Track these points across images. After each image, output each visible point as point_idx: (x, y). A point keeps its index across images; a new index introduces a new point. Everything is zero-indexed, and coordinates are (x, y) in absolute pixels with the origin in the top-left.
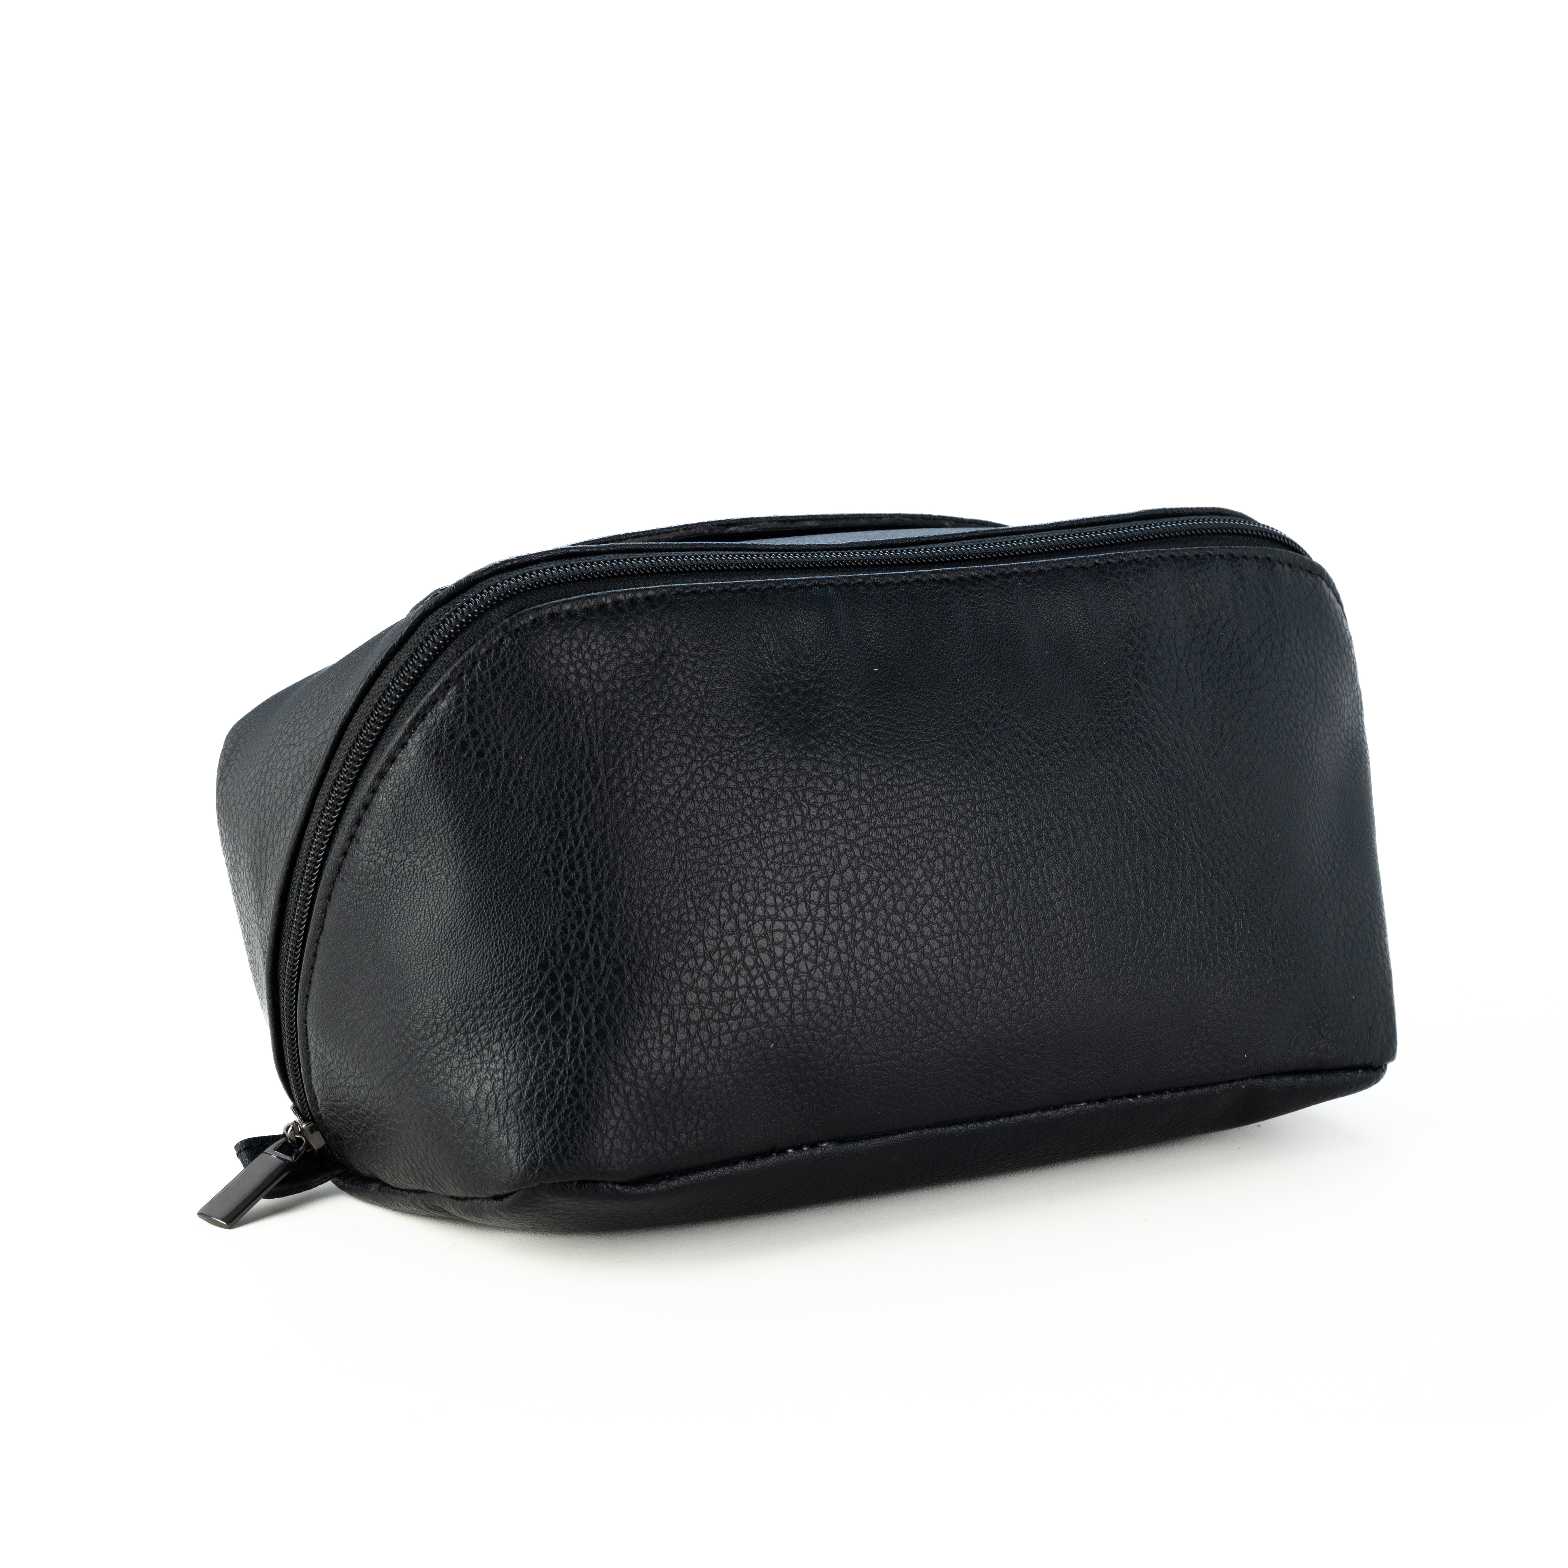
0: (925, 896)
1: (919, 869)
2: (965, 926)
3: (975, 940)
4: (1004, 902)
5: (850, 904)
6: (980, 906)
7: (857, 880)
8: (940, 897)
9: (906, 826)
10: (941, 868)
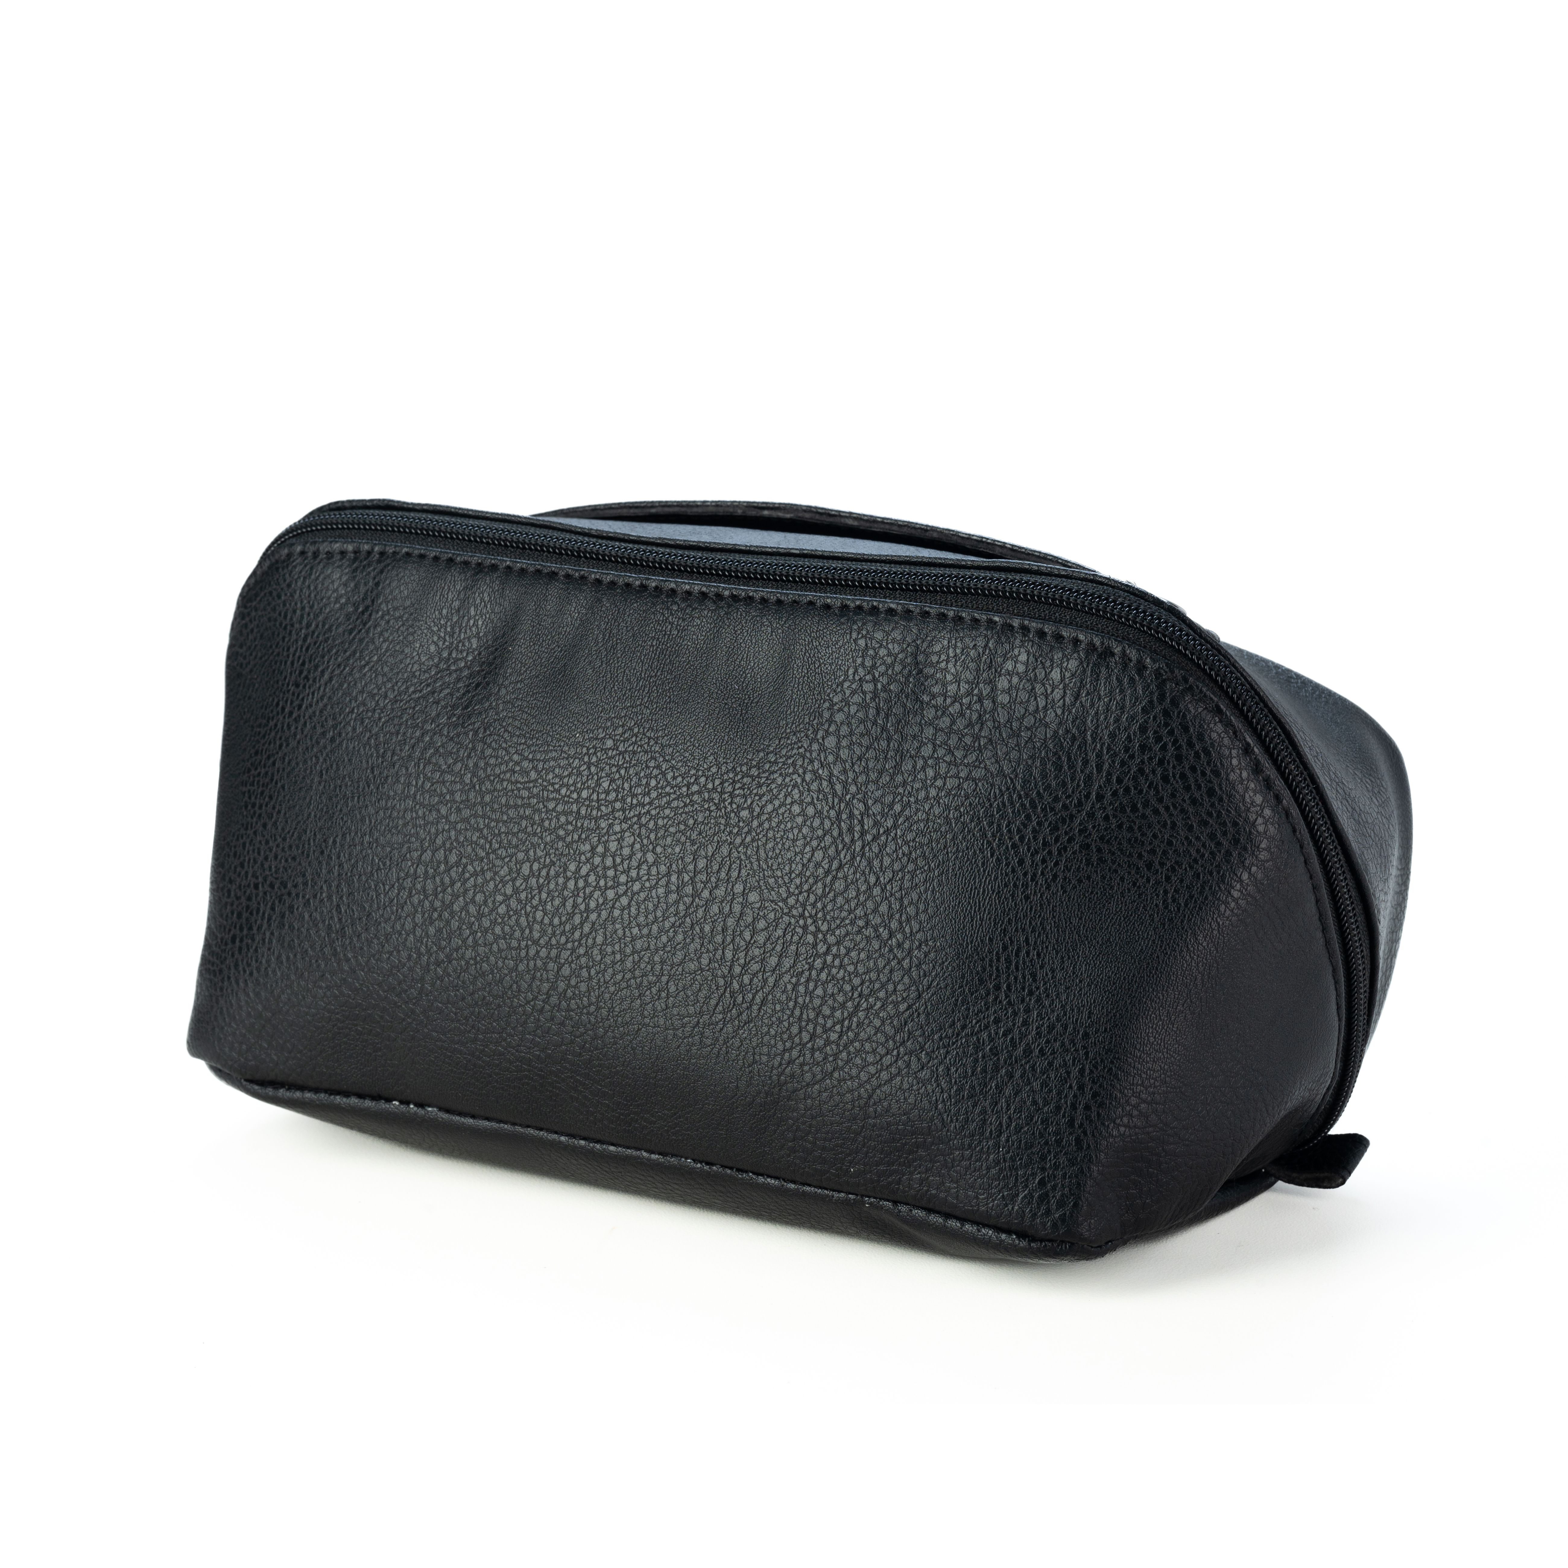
0: (505, 895)
1: (505, 868)
2: (536, 935)
3: (543, 953)
4: (582, 924)
5: (434, 882)
6: (556, 921)
7: (446, 862)
8: (519, 901)
9: (505, 822)
10: (527, 872)
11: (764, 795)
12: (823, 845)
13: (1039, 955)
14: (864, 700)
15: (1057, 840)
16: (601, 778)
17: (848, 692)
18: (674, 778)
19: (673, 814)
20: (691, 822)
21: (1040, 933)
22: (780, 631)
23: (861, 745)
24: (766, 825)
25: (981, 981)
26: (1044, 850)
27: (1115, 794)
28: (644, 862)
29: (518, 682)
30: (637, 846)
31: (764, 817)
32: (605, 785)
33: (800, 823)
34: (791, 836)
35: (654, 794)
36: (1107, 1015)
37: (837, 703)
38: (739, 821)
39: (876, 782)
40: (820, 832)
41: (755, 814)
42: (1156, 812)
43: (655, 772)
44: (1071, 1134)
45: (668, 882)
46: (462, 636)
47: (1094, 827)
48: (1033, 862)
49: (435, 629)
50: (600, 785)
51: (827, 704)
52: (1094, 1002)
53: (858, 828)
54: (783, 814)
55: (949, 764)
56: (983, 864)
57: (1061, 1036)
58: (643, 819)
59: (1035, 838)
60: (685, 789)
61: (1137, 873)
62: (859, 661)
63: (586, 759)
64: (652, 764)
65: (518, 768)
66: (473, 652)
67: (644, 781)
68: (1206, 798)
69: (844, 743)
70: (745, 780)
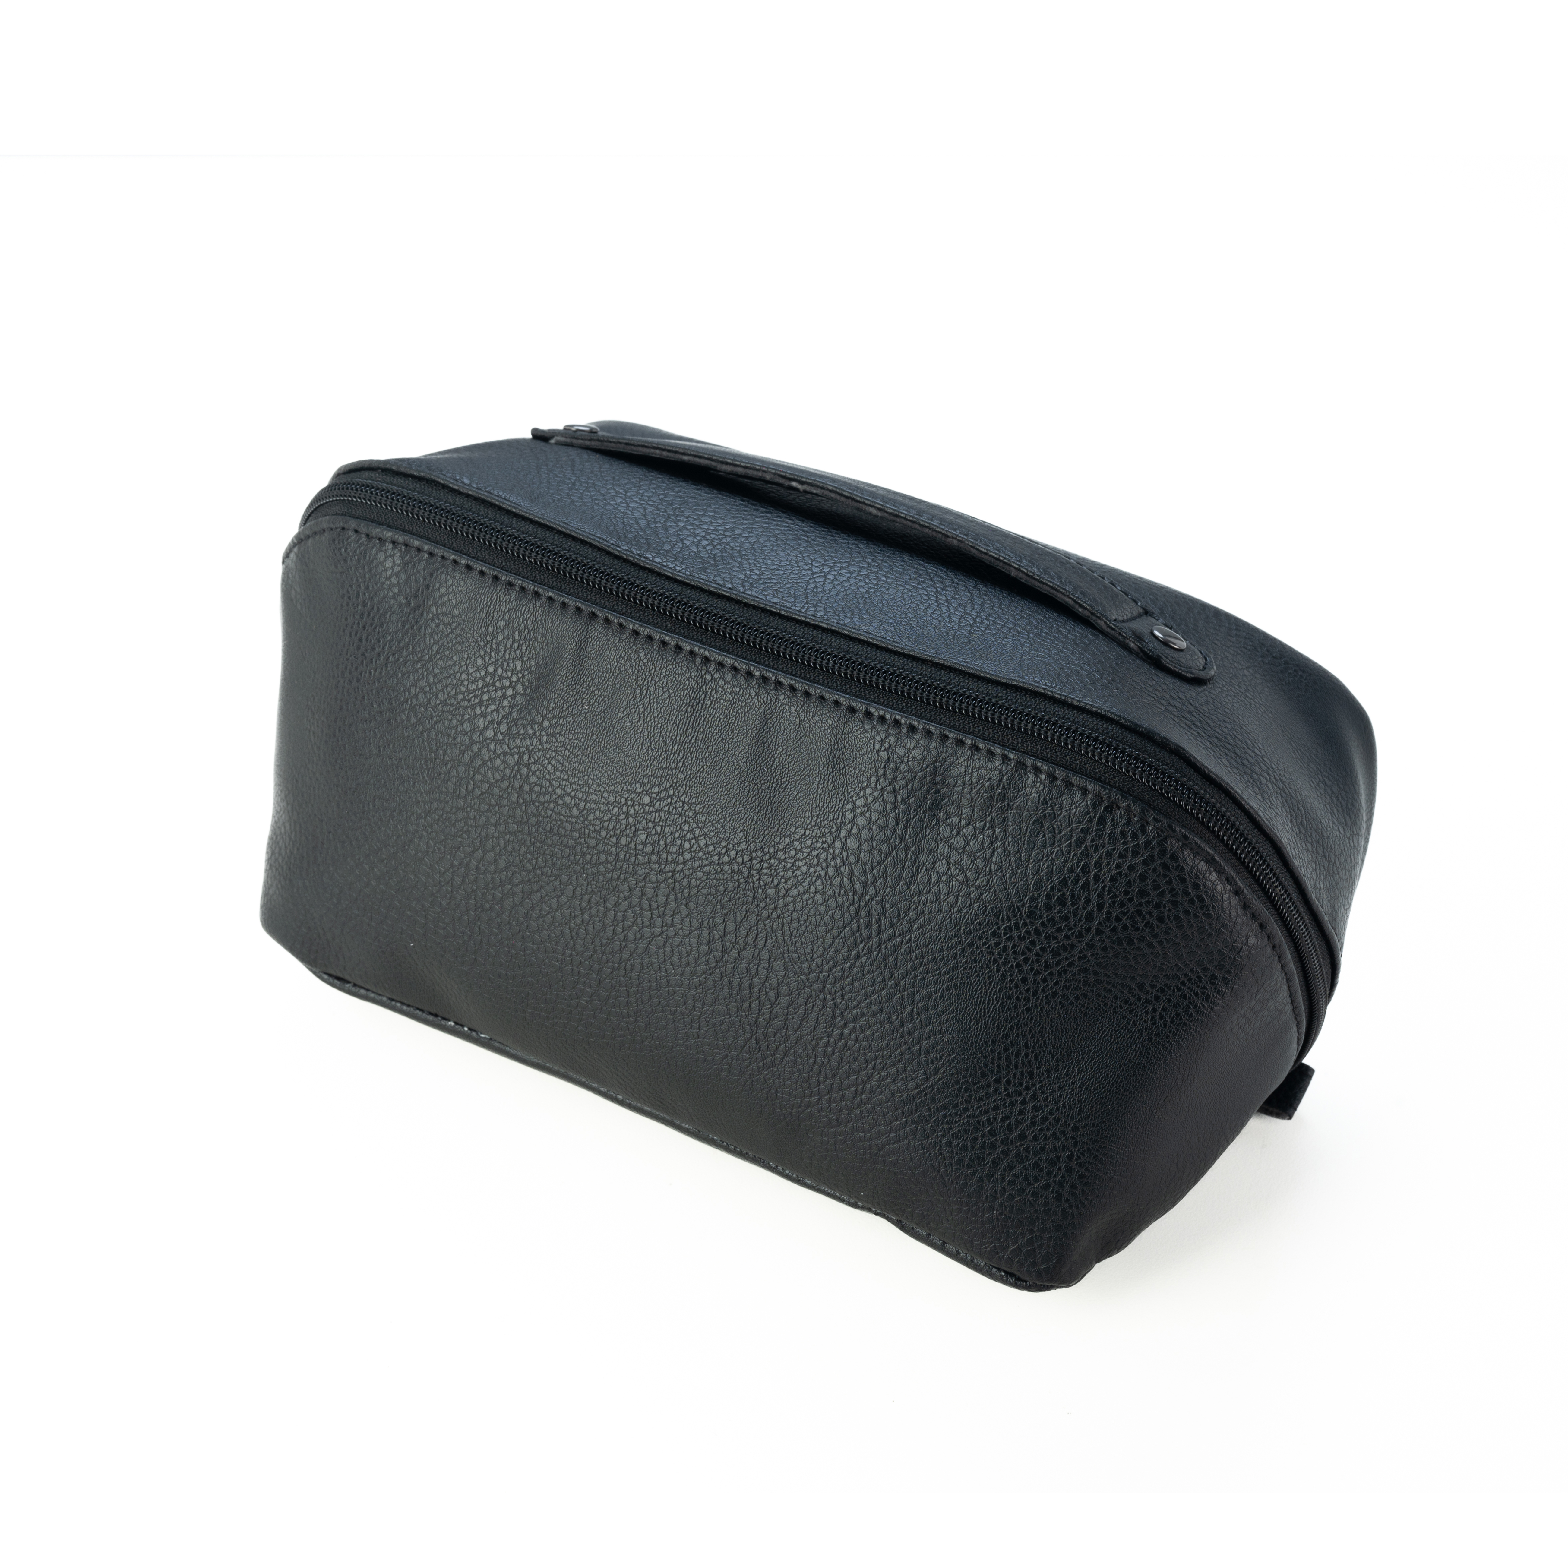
11: (789, 879)
12: (842, 935)
13: (1036, 1057)
14: (885, 809)
15: (1058, 964)
16: (638, 830)
17: (870, 799)
18: (706, 845)
19: (705, 878)
20: (722, 889)
21: (1038, 1039)
22: (807, 725)
23: (880, 851)
24: (791, 907)
25: (984, 1075)
26: (1046, 971)
27: (1114, 930)
28: (678, 913)
29: (560, 718)
30: (672, 897)
31: (789, 899)
32: (643, 837)
33: (822, 912)
34: (813, 920)
35: (687, 856)
36: (1096, 1113)
37: (859, 807)
38: (766, 898)
39: (893, 887)
40: (840, 923)
41: (781, 894)
42: (1150, 945)
43: (689, 836)
44: (1058, 1206)
45: (700, 935)
46: (507, 656)
47: (1092, 955)
48: (1035, 980)
49: (482, 644)
50: (638, 836)
51: (849, 806)
52: (1085, 1101)
53: (875, 926)
54: (807, 900)
55: (961, 883)
56: (989, 978)
57: (1053, 1127)
58: (677, 875)
59: (1038, 961)
60: (716, 858)
61: (1130, 993)
62: (881, 771)
63: (625, 809)
64: (686, 828)
65: (560, 802)
66: (517, 674)
67: (679, 842)
68: (1196, 934)
69: (865, 847)
70: (772, 861)
